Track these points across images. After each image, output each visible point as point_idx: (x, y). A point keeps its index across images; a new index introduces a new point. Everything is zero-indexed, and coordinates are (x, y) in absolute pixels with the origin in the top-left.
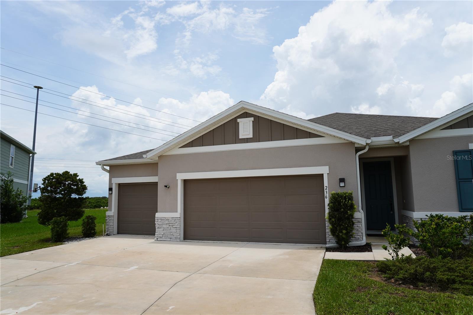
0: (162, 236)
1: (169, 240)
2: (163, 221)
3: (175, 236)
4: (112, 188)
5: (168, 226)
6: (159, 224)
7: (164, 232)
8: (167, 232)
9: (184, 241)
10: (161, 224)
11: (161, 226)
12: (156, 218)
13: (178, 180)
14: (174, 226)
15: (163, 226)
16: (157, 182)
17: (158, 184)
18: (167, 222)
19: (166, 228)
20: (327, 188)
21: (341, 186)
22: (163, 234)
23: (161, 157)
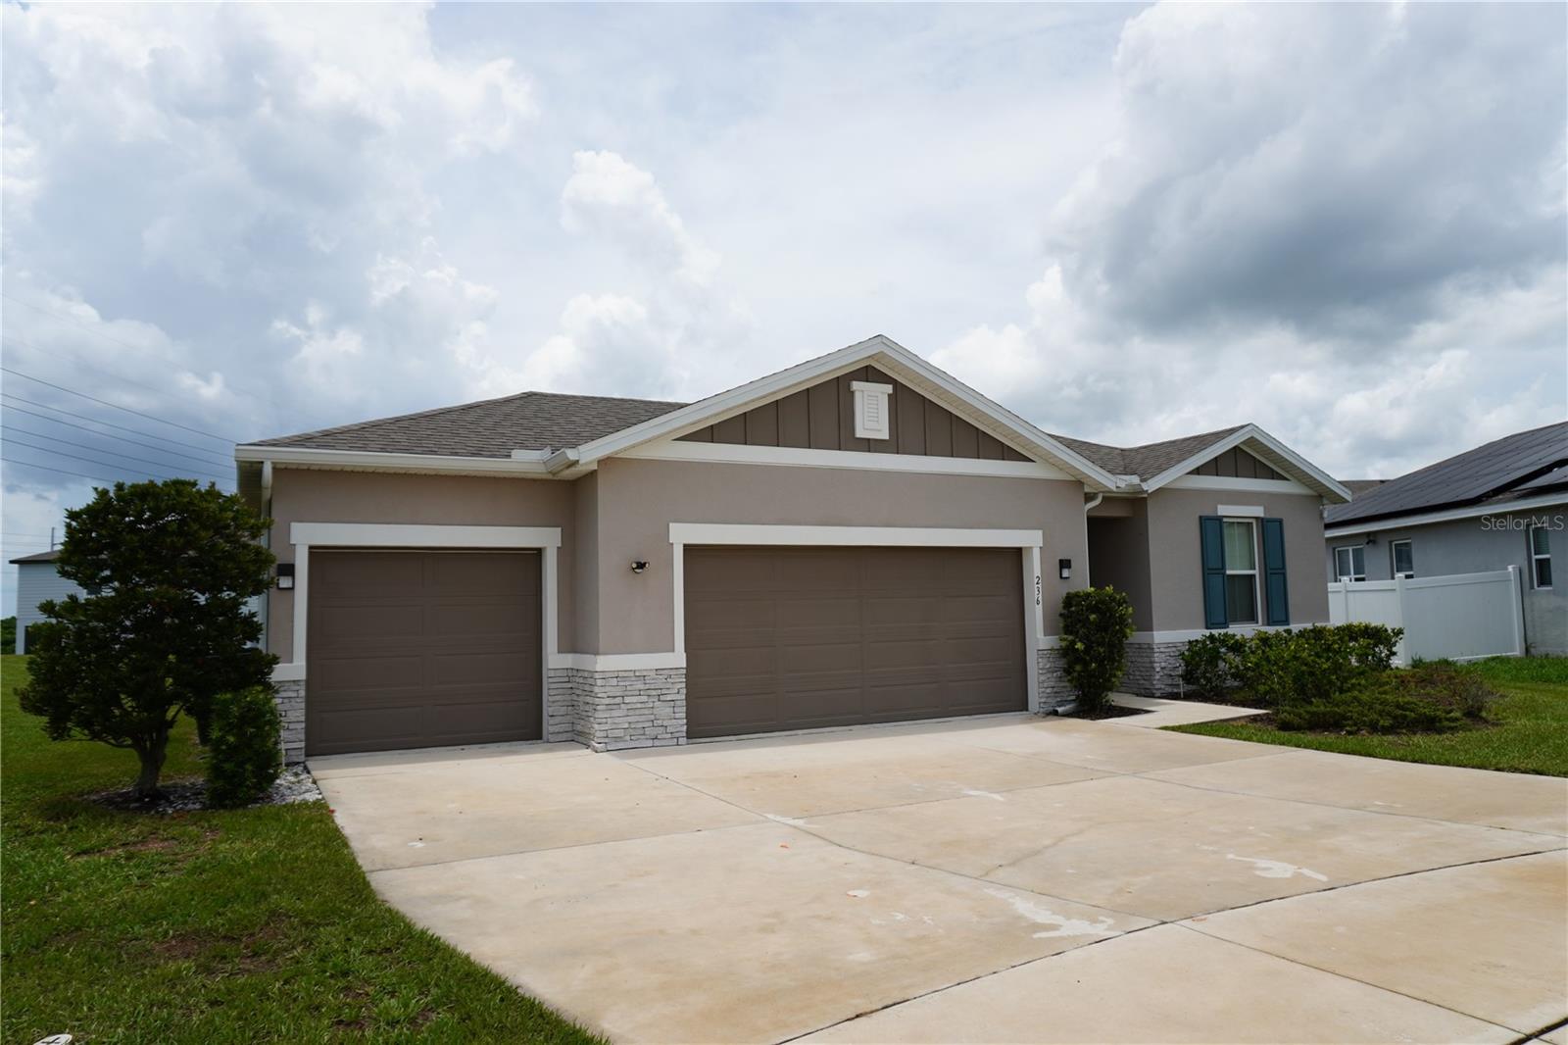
0: (622, 735)
1: (650, 743)
2: (627, 683)
3: (669, 729)
4: (292, 567)
5: (645, 699)
6: (611, 694)
7: (629, 719)
8: (643, 718)
9: (691, 741)
10: (618, 694)
11: (617, 700)
12: (597, 676)
13: (675, 546)
14: (669, 698)
15: (627, 700)
16: (541, 549)
18: (642, 687)
19: (639, 706)
20: (1040, 581)
21: (1064, 576)
22: (626, 726)
23: (606, 462)
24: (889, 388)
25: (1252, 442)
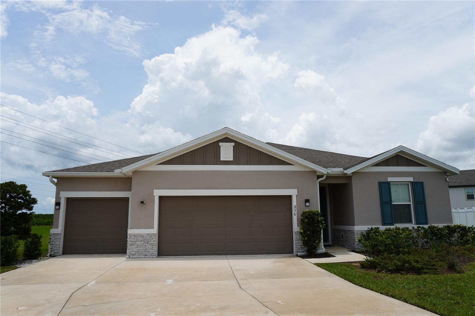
0: (135, 253)
1: (144, 256)
2: (137, 238)
3: (150, 253)
4: (60, 203)
5: (143, 243)
6: (132, 241)
7: (137, 249)
8: (142, 249)
9: (158, 257)
10: (134, 241)
11: (134, 243)
12: (128, 235)
13: (155, 196)
14: (150, 243)
15: (137, 243)
16: (129, 198)
17: (129, 199)
18: (141, 239)
19: (141, 245)
20: (296, 207)
21: (307, 205)
22: (136, 251)
23: (135, 172)
24: (233, 144)
25: (401, 152)
